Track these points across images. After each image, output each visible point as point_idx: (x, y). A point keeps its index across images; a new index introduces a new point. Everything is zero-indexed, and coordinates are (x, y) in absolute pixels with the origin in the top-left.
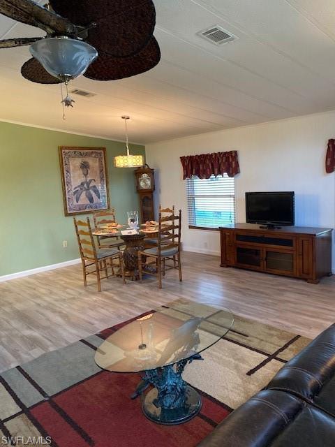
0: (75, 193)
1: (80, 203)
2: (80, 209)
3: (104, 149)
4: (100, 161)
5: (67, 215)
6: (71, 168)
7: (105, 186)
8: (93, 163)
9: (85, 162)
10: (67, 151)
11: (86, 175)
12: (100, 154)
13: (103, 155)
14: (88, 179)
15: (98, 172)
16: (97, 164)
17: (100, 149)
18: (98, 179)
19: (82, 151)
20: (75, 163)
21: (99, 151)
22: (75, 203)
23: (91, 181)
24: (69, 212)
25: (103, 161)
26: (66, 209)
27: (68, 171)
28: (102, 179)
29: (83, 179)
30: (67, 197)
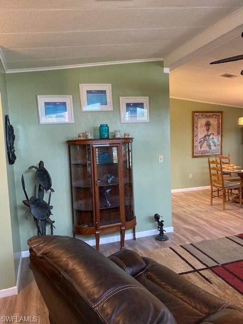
0: (200, 142)
1: (202, 149)
2: (202, 154)
3: (221, 112)
4: (218, 121)
5: (194, 157)
6: (199, 125)
7: (220, 138)
8: (214, 122)
9: (208, 122)
10: (197, 114)
11: (208, 130)
12: (219, 115)
13: (220, 116)
14: (209, 133)
15: (216, 128)
16: (216, 123)
17: (219, 112)
18: (216, 133)
19: (207, 114)
20: (202, 122)
21: (218, 114)
22: (199, 149)
23: (211, 134)
24: (195, 155)
25: (220, 121)
26: (193, 153)
27: (197, 128)
28: (218, 133)
29: (206, 133)
30: (195, 145)
